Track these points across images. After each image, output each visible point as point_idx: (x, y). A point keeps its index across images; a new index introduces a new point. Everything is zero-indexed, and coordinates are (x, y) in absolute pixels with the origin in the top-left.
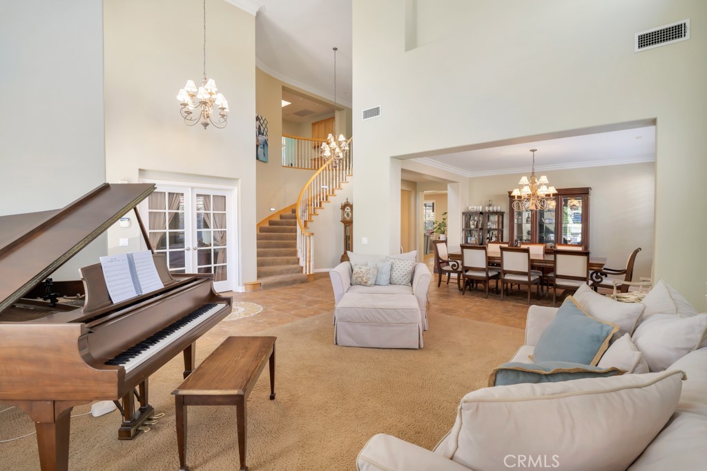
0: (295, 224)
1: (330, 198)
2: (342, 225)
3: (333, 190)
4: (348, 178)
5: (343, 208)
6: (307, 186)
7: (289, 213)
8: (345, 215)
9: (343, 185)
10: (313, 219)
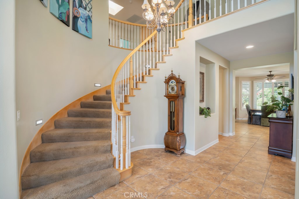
0: (110, 107)
1: (153, 72)
2: (166, 100)
3: (156, 64)
4: (173, 51)
5: (167, 81)
6: (128, 57)
7: (103, 94)
8: (170, 89)
9: (166, 59)
10: (134, 94)
